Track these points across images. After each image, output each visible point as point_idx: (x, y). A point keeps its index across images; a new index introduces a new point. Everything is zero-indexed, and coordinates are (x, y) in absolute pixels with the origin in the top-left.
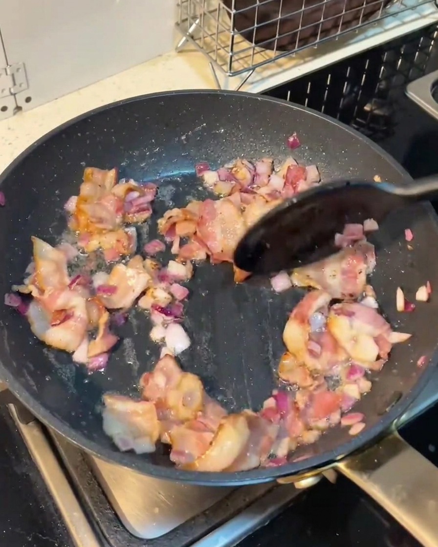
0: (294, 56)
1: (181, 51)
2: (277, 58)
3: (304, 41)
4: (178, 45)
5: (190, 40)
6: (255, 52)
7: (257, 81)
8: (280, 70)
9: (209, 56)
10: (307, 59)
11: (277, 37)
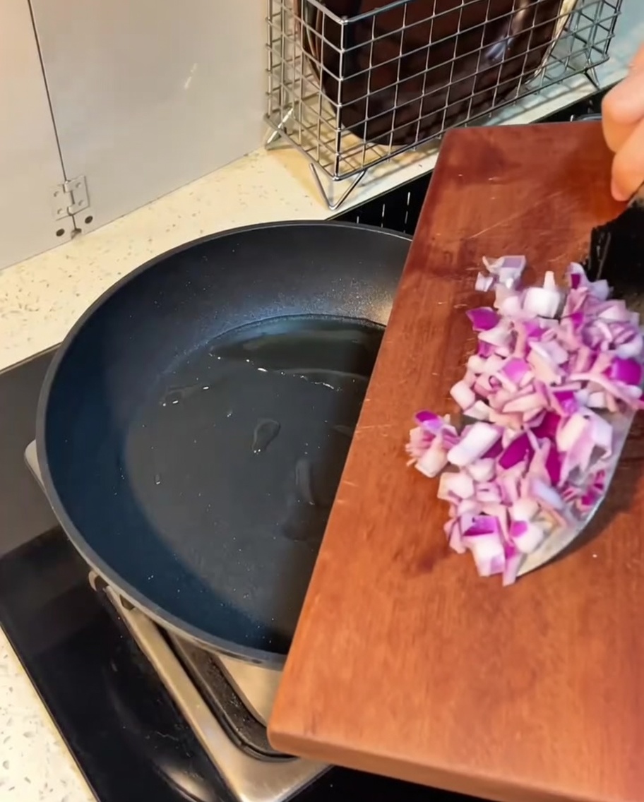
0: (414, 150)
1: (271, 148)
2: (394, 154)
3: (426, 131)
4: (267, 141)
5: (283, 134)
6: (367, 147)
7: (370, 182)
8: (397, 166)
9: (308, 154)
10: (430, 152)
11: (393, 129)
